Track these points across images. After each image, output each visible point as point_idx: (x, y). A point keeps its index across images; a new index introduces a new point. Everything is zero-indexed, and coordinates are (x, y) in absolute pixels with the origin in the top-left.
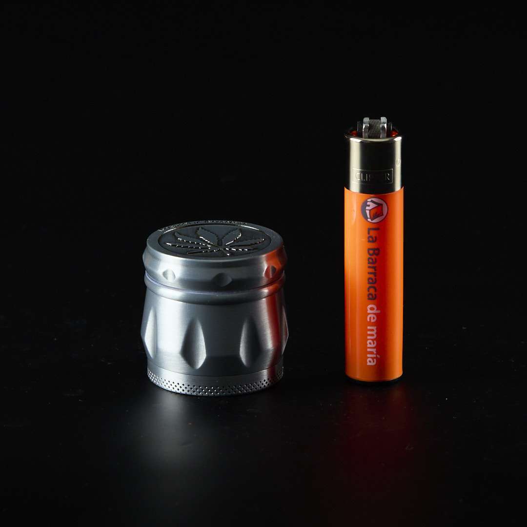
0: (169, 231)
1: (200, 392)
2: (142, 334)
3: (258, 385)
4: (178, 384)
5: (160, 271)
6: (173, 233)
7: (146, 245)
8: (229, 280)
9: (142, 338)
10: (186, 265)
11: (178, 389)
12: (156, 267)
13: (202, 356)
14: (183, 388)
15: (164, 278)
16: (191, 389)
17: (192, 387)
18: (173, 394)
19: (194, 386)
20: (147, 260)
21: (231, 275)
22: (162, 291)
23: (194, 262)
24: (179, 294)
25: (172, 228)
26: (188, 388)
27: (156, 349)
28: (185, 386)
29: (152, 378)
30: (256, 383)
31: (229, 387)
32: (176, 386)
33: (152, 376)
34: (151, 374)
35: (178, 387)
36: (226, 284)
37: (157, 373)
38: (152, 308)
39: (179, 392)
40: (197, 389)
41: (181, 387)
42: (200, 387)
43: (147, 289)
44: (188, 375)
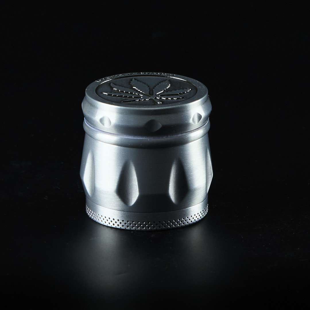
0: (105, 82)
1: (133, 227)
2: (81, 175)
3: (186, 221)
4: (114, 219)
5: (97, 118)
6: (109, 84)
7: (84, 95)
8: (160, 126)
9: (82, 178)
10: (121, 112)
11: (114, 224)
12: (93, 114)
13: (135, 195)
14: (118, 223)
15: (101, 124)
16: (125, 224)
17: (126, 222)
18: (109, 229)
19: (128, 221)
20: (85, 108)
21: (161, 121)
22: (99, 136)
23: (128, 110)
24: (115, 138)
25: (108, 79)
26: (123, 223)
27: (93, 189)
28: (120, 221)
29: (90, 214)
30: (184, 219)
31: (160, 222)
32: (111, 221)
33: (90, 213)
34: (89, 210)
35: (114, 222)
36: (157, 130)
37: (94, 209)
38: (90, 151)
39: (114, 226)
40: (130, 224)
41: (116, 222)
42: (133, 222)
43: (86, 134)
44: (122, 212)
